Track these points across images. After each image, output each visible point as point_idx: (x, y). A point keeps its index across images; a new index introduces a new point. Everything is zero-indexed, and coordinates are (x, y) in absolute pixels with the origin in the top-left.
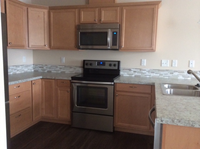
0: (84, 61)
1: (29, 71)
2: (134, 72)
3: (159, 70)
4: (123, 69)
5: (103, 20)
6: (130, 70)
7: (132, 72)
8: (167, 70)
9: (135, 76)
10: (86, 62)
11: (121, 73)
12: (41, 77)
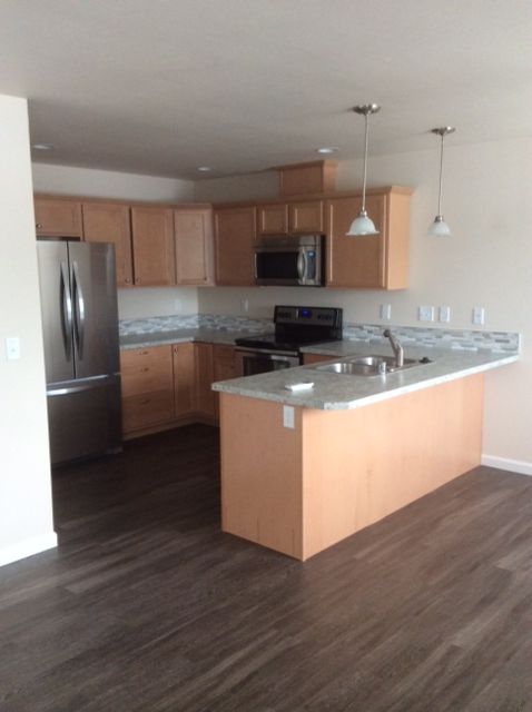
0: (277, 308)
1: (188, 327)
2: (370, 332)
3: (414, 329)
4: (350, 327)
5: (296, 226)
6: (361, 328)
7: (366, 332)
8: (430, 330)
9: (371, 342)
10: (280, 310)
11: (345, 334)
12: (192, 339)
